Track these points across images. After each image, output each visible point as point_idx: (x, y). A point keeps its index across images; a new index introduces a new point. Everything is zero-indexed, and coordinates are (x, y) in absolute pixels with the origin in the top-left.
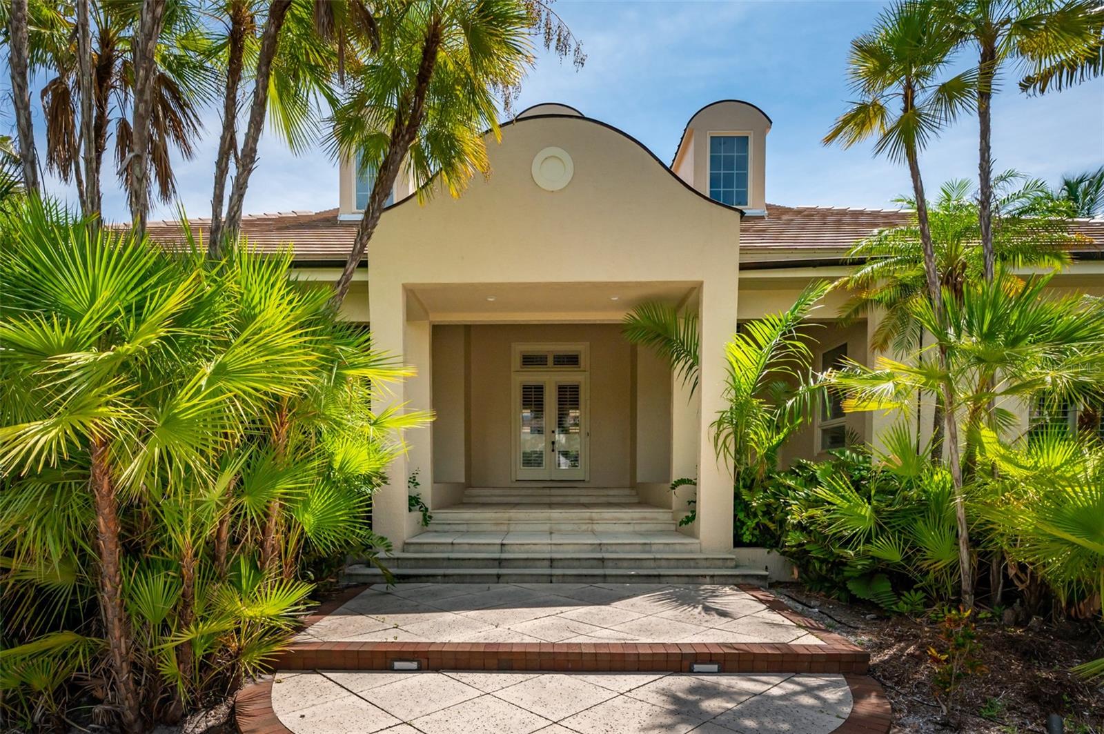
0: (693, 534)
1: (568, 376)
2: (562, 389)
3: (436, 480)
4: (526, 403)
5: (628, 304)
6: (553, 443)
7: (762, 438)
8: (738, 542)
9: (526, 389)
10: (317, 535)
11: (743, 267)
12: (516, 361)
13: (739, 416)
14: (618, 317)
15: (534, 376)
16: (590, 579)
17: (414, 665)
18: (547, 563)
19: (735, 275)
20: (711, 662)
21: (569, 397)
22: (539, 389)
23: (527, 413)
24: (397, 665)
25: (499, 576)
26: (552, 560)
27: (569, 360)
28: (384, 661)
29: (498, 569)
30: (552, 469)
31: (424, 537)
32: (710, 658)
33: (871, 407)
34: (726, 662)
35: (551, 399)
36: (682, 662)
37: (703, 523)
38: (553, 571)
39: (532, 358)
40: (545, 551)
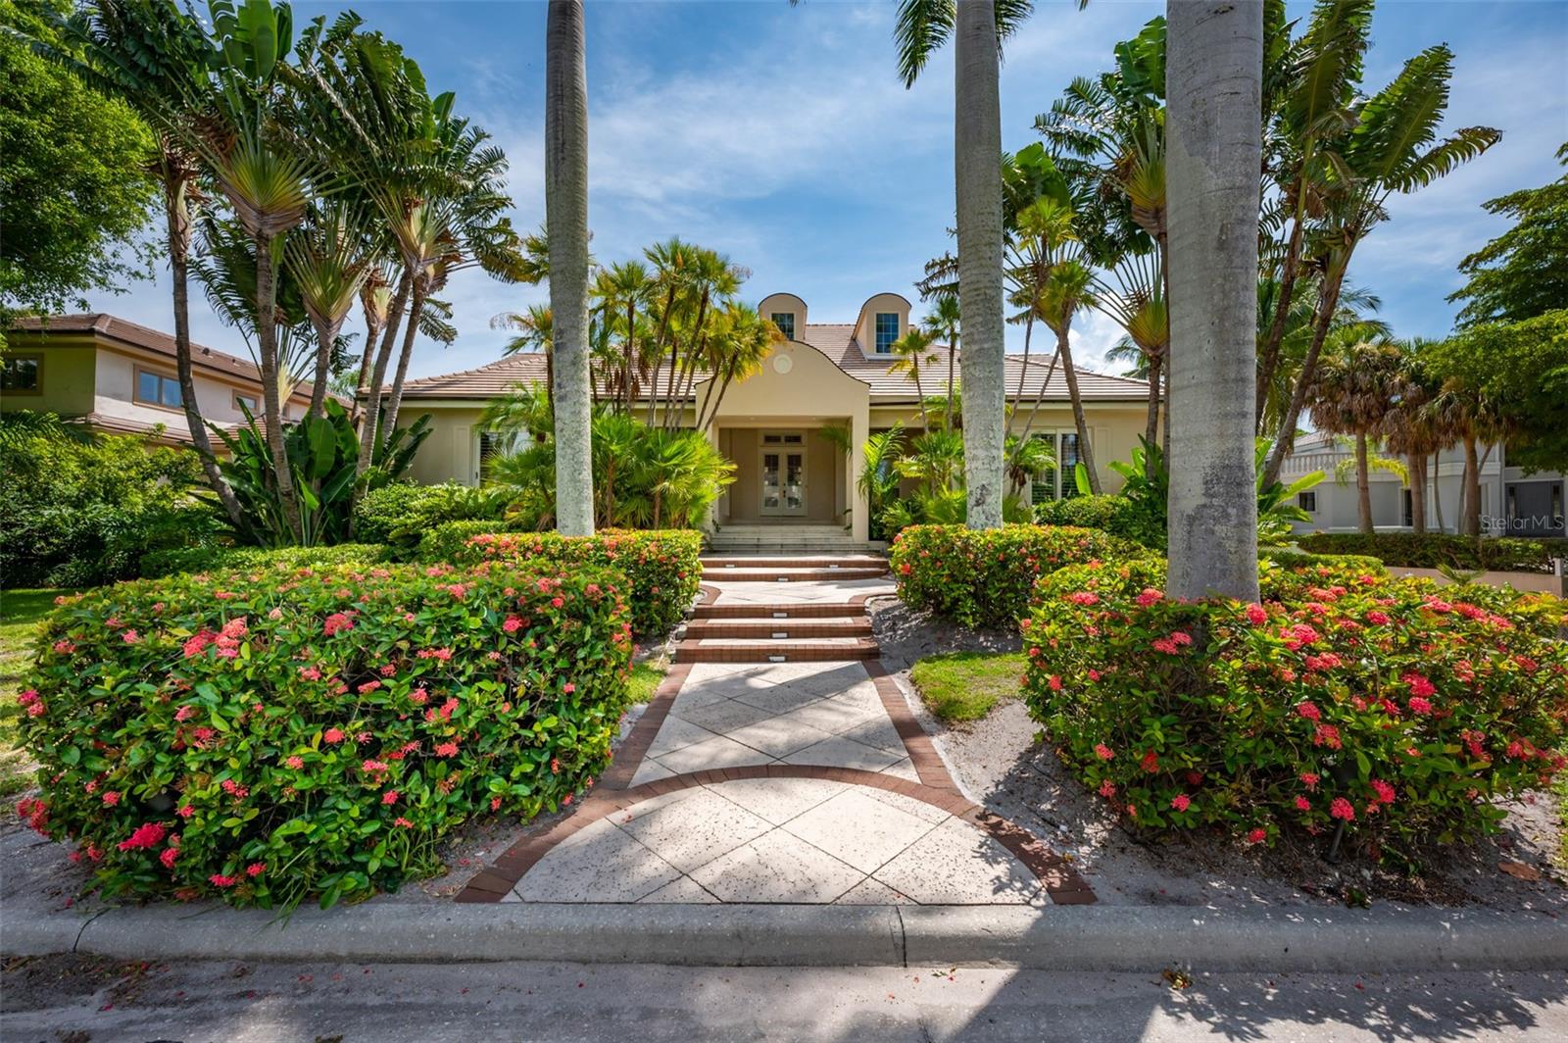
0: (850, 535)
1: (794, 449)
2: (790, 457)
3: (721, 512)
4: (767, 464)
5: (821, 421)
6: (785, 491)
7: (881, 490)
8: (871, 538)
9: (767, 456)
11: (872, 405)
12: (761, 440)
13: (868, 478)
15: (772, 450)
19: (868, 408)
21: (794, 461)
22: (776, 457)
23: (768, 473)
25: (758, 551)
27: (794, 439)
28: (723, 565)
29: (757, 548)
30: (784, 508)
31: (719, 536)
32: (835, 563)
33: (913, 475)
34: (841, 564)
35: (783, 464)
36: (826, 564)
37: (855, 529)
38: (783, 549)
39: (772, 439)
40: (779, 542)
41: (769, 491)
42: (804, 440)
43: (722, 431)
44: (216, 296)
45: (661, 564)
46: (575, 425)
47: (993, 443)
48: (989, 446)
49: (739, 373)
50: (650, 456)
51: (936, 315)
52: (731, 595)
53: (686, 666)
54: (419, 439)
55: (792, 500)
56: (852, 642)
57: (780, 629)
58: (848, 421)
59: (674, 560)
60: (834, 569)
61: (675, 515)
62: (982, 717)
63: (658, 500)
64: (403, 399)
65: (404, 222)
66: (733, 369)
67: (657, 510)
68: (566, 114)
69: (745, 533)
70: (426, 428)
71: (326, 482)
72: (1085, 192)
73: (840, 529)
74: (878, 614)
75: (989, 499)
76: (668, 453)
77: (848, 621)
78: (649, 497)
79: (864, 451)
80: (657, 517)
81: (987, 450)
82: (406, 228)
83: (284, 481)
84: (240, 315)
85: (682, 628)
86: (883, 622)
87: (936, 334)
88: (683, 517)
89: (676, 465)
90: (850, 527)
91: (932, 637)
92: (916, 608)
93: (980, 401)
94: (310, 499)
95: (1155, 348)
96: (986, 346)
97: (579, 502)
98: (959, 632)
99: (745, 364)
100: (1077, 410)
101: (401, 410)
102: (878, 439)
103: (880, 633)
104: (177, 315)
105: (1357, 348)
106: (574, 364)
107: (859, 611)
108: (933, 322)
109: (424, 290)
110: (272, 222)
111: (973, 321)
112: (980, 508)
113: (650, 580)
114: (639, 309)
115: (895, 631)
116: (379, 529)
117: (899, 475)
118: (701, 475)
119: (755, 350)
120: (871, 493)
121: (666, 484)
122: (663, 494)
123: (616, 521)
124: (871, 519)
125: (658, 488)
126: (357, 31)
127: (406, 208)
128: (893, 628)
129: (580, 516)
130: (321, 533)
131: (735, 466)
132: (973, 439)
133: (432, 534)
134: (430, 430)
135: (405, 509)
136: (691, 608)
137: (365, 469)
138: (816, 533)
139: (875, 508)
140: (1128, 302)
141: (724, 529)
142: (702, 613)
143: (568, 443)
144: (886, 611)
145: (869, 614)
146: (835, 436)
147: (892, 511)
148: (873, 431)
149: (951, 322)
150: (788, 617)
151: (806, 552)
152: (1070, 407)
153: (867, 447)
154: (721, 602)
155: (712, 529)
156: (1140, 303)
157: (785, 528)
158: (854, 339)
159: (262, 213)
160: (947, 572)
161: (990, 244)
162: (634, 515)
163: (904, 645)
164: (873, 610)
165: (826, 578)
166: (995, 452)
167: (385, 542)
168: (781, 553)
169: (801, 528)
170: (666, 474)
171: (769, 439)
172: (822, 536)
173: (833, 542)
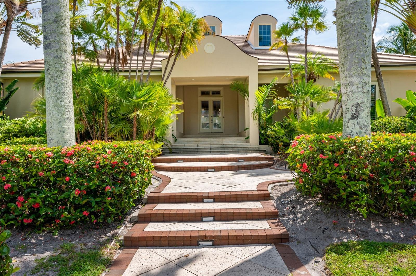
0: (249, 142)
1: (216, 98)
2: (215, 102)
3: (177, 130)
4: (203, 107)
5: (231, 80)
6: (212, 120)
7: (265, 116)
8: (260, 144)
9: (203, 102)
10: (159, 137)
11: (259, 70)
12: (199, 94)
13: (258, 110)
14: (229, 83)
15: (205, 98)
16: (221, 152)
17: (182, 161)
18: (209, 149)
19: (257, 72)
20: (242, 159)
21: (217, 105)
22: (207, 102)
23: (203, 111)
24: (179, 161)
25: (197, 152)
26: (211, 148)
27: (217, 92)
28: (176, 161)
29: (197, 150)
30: (212, 129)
31: (176, 144)
32: (242, 158)
33: (284, 108)
34: (245, 159)
35: (211, 106)
36: (236, 160)
37: (251, 139)
38: (211, 150)
39: (205, 92)
40: (209, 146)
41: (203, 119)
42: (222, 93)
43: (178, 87)
45: (113, 166)
46: (57, 65)
49: (184, 52)
51: (297, 16)
52: (176, 182)
53: (131, 251)
54: (11, 93)
55: (215, 125)
57: (208, 214)
58: (246, 80)
59: (126, 163)
60: (242, 162)
61: (146, 132)
63: (135, 124)
66: (181, 49)
67: (135, 129)
69: (191, 142)
70: (15, 87)
73: (243, 139)
74: (279, 198)
76: (139, 94)
77: (258, 206)
78: (129, 121)
79: (255, 96)
80: (135, 133)
81: (360, 77)
85: (135, 214)
86: (284, 205)
87: (297, 26)
88: (151, 133)
89: (144, 101)
90: (248, 138)
91: (329, 222)
92: (309, 194)
93: (354, 41)
98: (351, 218)
99: (188, 46)
102: (263, 89)
103: (284, 215)
107: (264, 197)
108: (295, 19)
109: (13, 12)
112: (355, 121)
113: (103, 181)
114: (123, 10)
115: (295, 214)
117: (276, 108)
119: (193, 36)
120: (260, 118)
121: (138, 112)
122: (138, 119)
123: (111, 135)
124: (260, 133)
125: (134, 114)
132: (349, 70)
134: (17, 89)
138: (228, 141)
139: (261, 127)
141: (179, 140)
142: (152, 200)
144: (285, 196)
145: (272, 199)
146: (239, 88)
147: (272, 128)
148: (260, 85)
149: (305, 19)
150: (214, 202)
153: (257, 92)
155: (172, 140)
157: (212, 139)
158: (246, 41)
160: (344, 171)
162: (121, 132)
163: (306, 228)
164: (274, 195)
165: (238, 169)
168: (210, 153)
169: (221, 139)
171: (203, 93)
172: (233, 143)
173: (239, 146)
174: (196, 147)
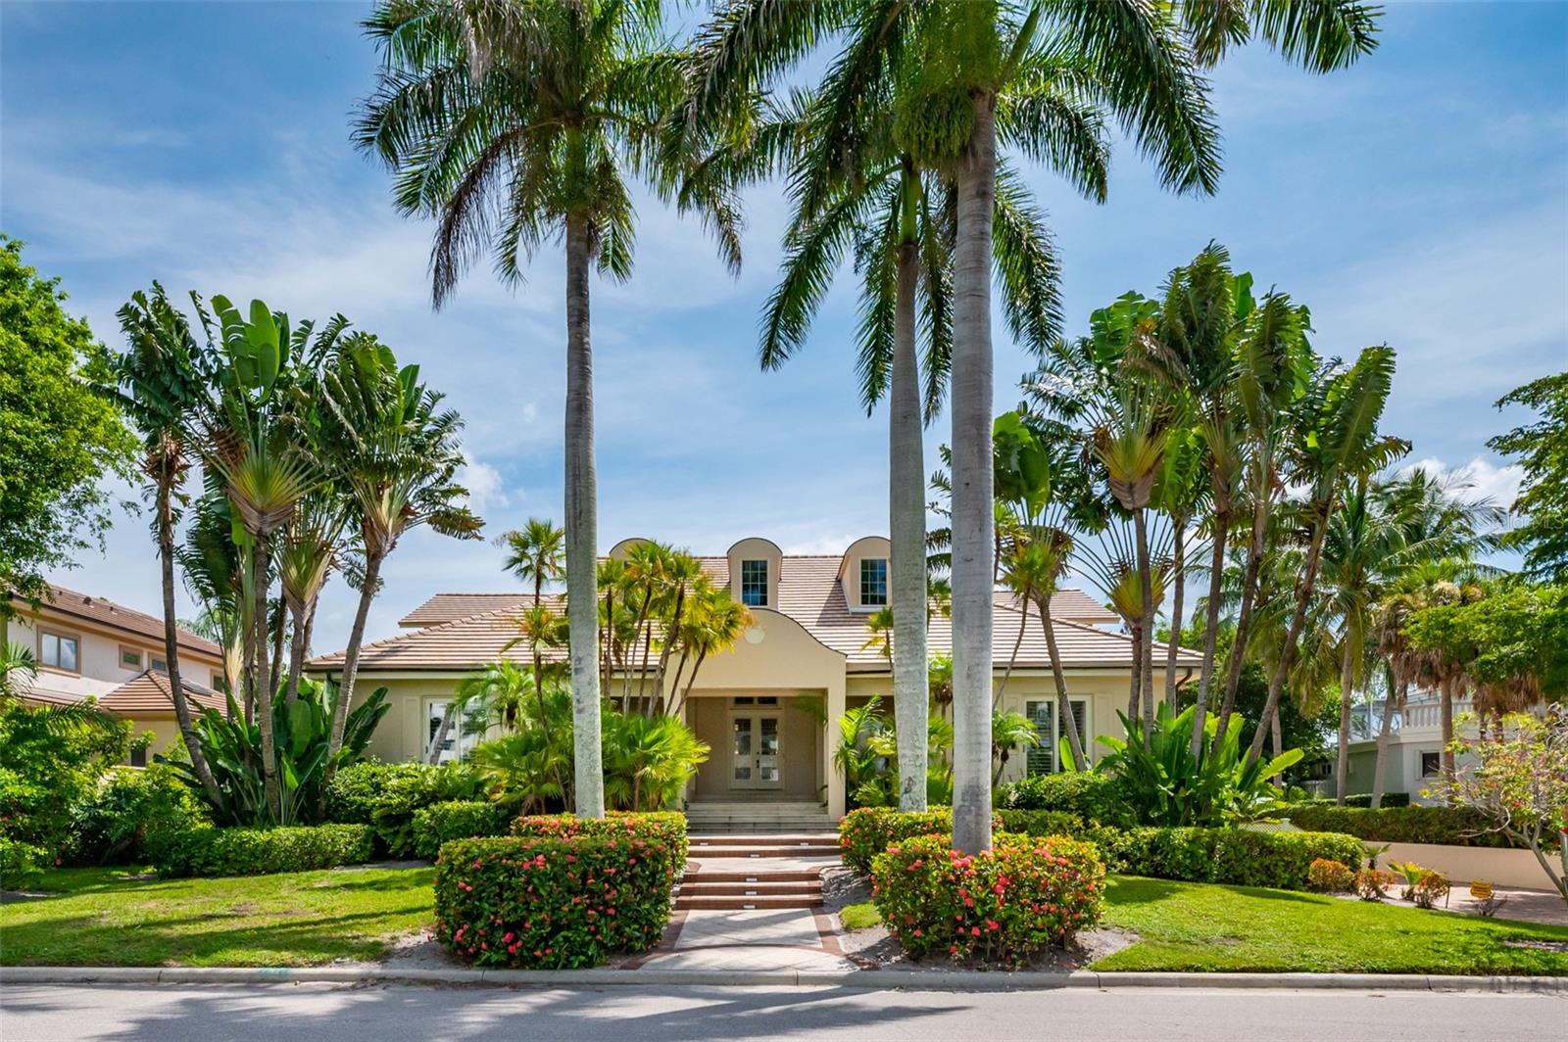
0: (826, 812)
1: (768, 713)
2: (764, 722)
6: (758, 761)
7: (856, 765)
9: (738, 721)
11: (848, 673)
12: (731, 703)
13: (843, 753)
14: (791, 694)
15: (744, 713)
16: (772, 831)
19: (844, 676)
21: (768, 726)
22: (748, 722)
25: (729, 830)
26: (755, 823)
27: (769, 701)
28: (699, 843)
29: (729, 827)
30: (756, 781)
34: (811, 842)
35: (755, 729)
36: (797, 842)
37: (831, 807)
38: (755, 828)
39: (742, 701)
40: (752, 819)
41: (742, 761)
42: (779, 702)
43: (689, 700)
44: (190, 578)
47: (917, 744)
48: (914, 747)
49: (710, 653)
50: (632, 743)
52: (708, 866)
53: (684, 912)
54: (378, 715)
55: (765, 772)
56: (806, 897)
57: (752, 889)
58: (823, 691)
60: (805, 846)
61: (653, 796)
62: (870, 927)
63: (639, 784)
64: (359, 670)
65: (376, 504)
66: (705, 650)
67: (637, 792)
68: (583, 490)
69: (717, 811)
70: (384, 702)
71: (302, 762)
72: (1067, 456)
73: (816, 805)
74: (829, 879)
75: (915, 789)
76: (649, 740)
77: (805, 884)
78: (631, 780)
79: (840, 724)
80: (637, 797)
82: (378, 510)
83: (269, 762)
84: (210, 595)
85: (678, 888)
86: (831, 884)
89: (657, 751)
90: (826, 805)
94: (292, 780)
95: (1136, 620)
96: (911, 669)
97: (594, 791)
99: (718, 645)
100: (1058, 678)
101: (357, 681)
102: (854, 714)
103: (828, 891)
104: (166, 602)
105: (1436, 588)
106: (589, 684)
107: (814, 877)
110: (270, 520)
111: (901, 649)
116: (358, 809)
117: (874, 751)
118: (678, 759)
119: (727, 631)
120: (847, 769)
121: (648, 769)
122: (643, 779)
125: (639, 773)
126: (345, 333)
127: (378, 490)
128: (838, 889)
129: (595, 802)
130: (295, 813)
131: (708, 748)
133: (425, 814)
134: (388, 705)
135: (378, 789)
136: (680, 874)
137: (337, 749)
138: (789, 810)
139: (851, 785)
140: (1112, 570)
141: (692, 807)
142: (688, 878)
143: (585, 746)
144: (836, 877)
145: (822, 879)
146: (812, 706)
147: (866, 788)
148: (849, 703)
150: (758, 881)
151: (779, 831)
152: (1051, 673)
153: (843, 720)
154: (701, 871)
156: (1123, 571)
157: (758, 805)
158: (839, 581)
159: (262, 513)
161: (914, 589)
162: (616, 796)
163: (842, 897)
164: (826, 878)
165: (794, 855)
166: (918, 752)
167: (367, 821)
168: (753, 831)
169: (775, 804)
170: (647, 760)
171: (740, 701)
172: (797, 814)
173: (807, 820)
174: (727, 820)
